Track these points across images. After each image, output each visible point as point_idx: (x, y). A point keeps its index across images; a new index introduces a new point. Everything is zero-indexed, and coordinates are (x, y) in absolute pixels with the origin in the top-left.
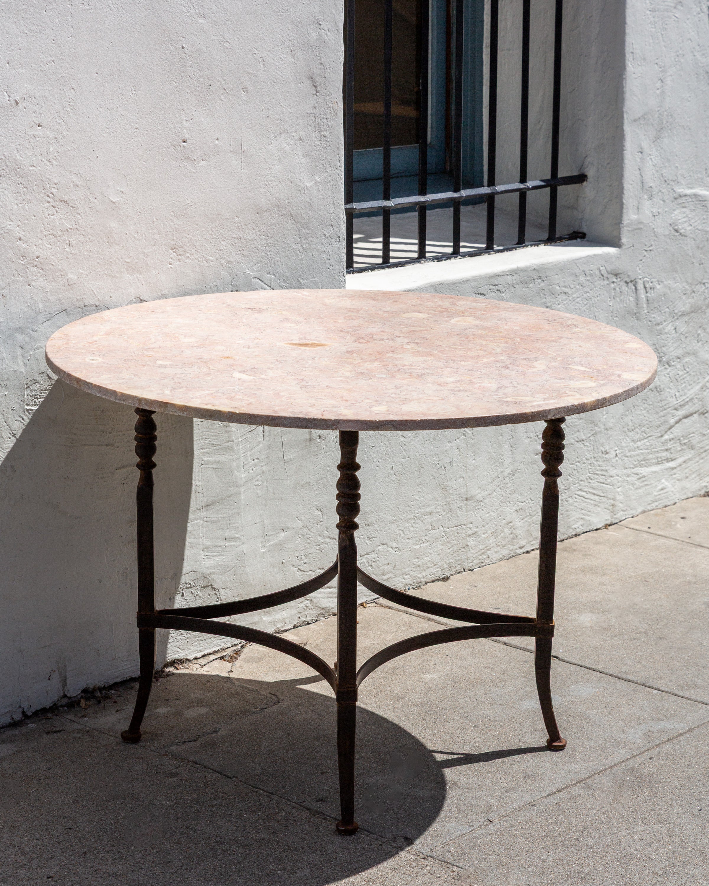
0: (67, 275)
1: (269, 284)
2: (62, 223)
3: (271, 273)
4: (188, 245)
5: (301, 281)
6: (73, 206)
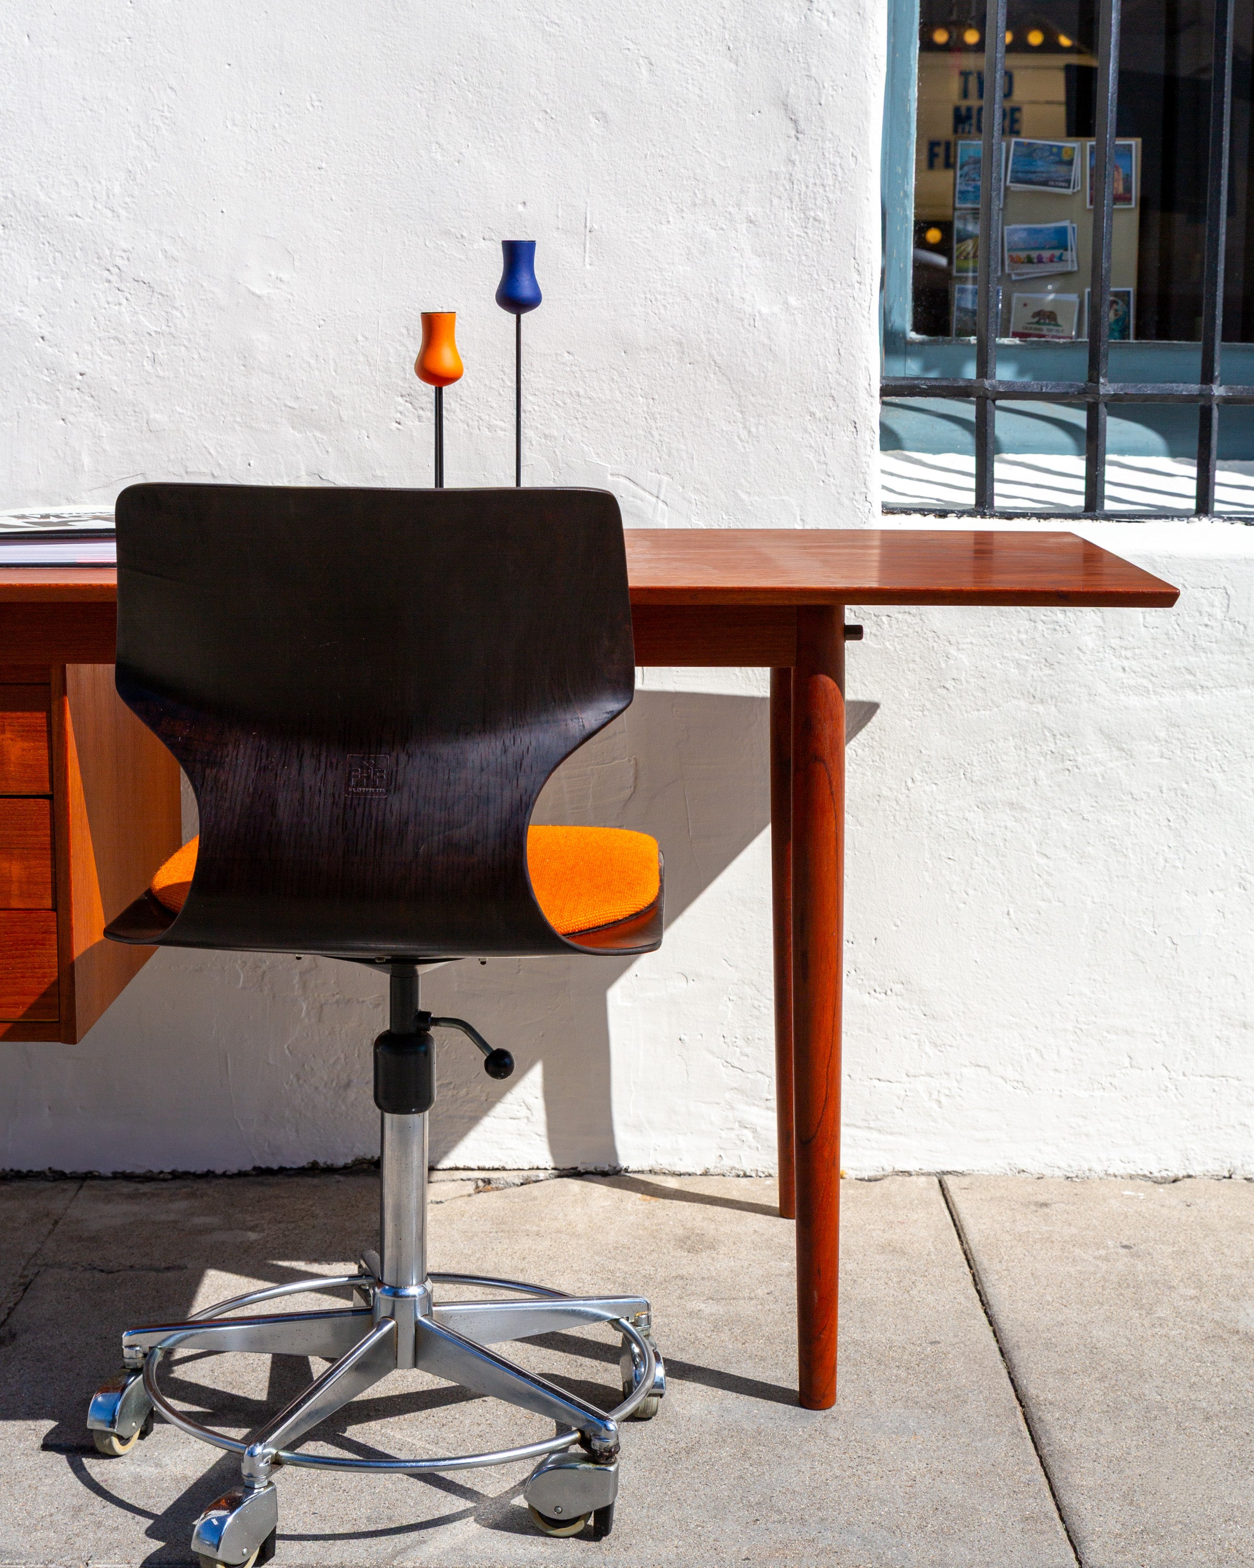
0: (148, 414)
1: (654, 491)
2: (139, 321)
3: (661, 470)
6: (164, 293)
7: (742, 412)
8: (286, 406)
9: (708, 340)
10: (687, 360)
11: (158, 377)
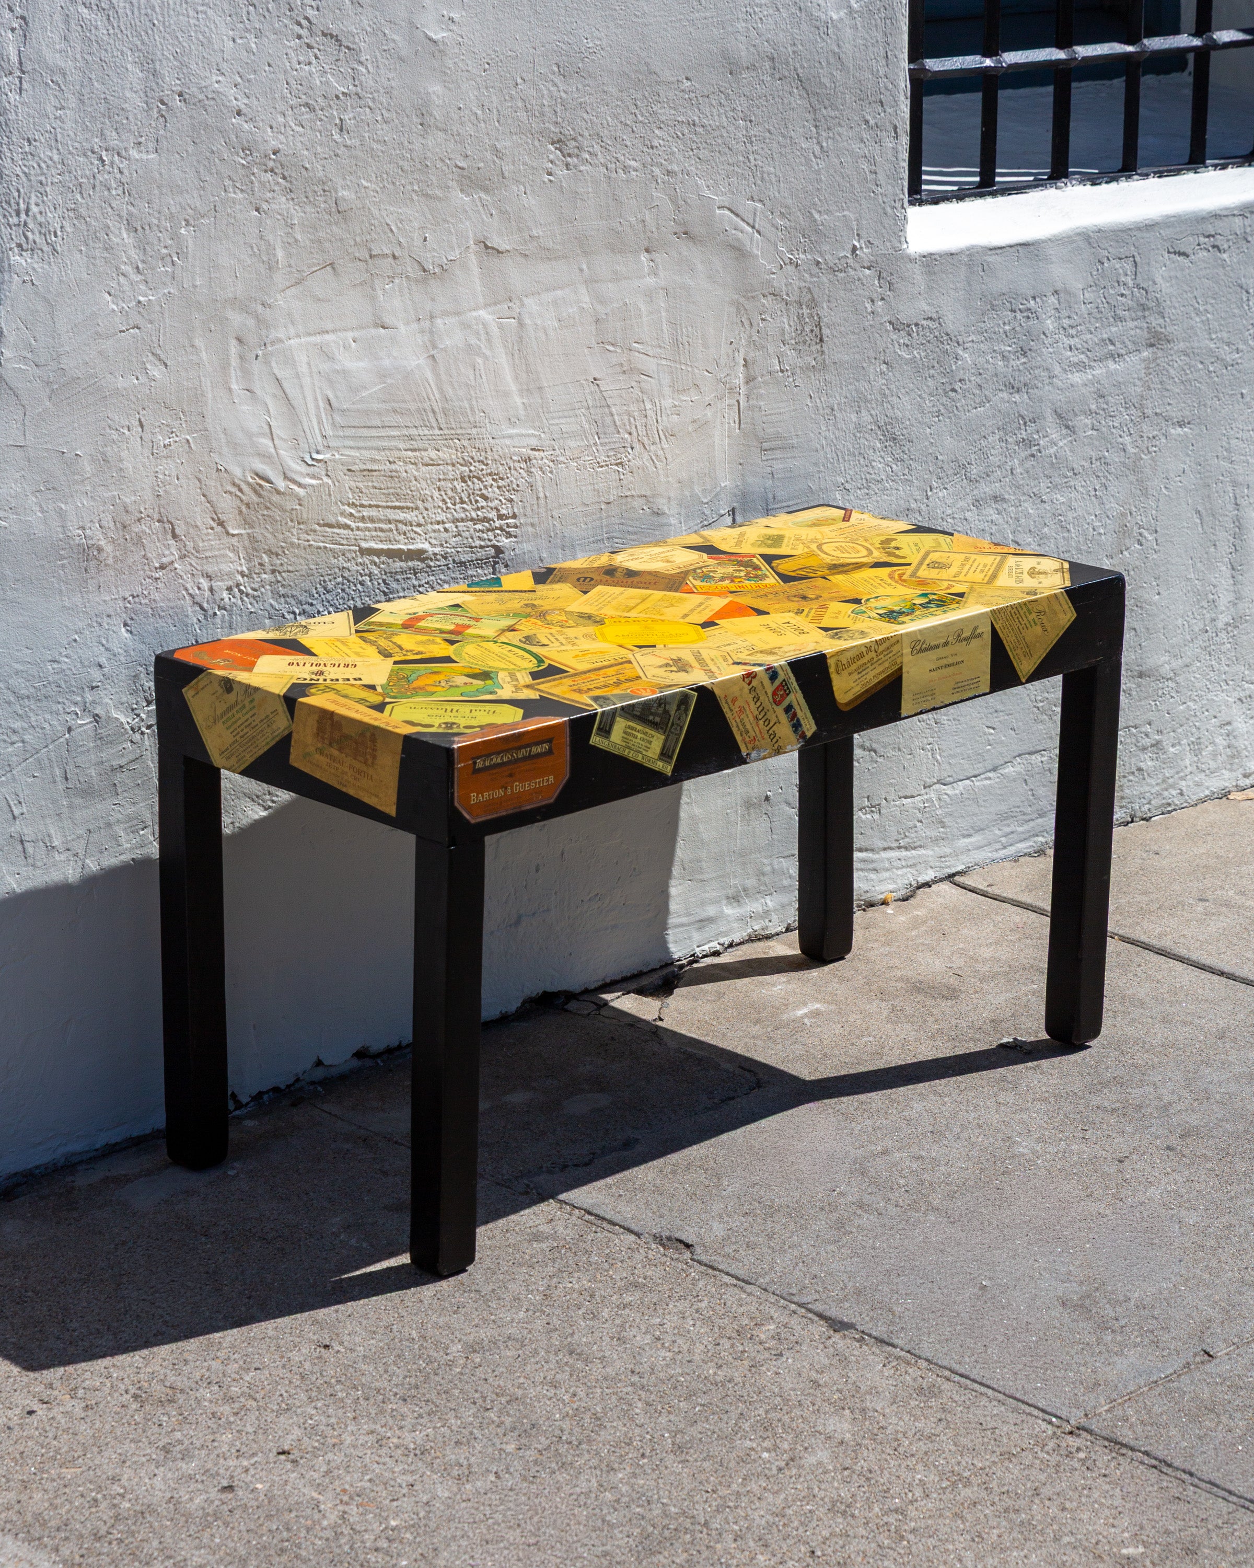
0: (336, 192)
1: (751, 222)
2: (327, 83)
3: (756, 197)
4: (586, 134)
5: (817, 216)
6: (351, 46)
7: (816, 127)
8: (457, 166)
9: (794, 52)
10: (777, 76)
11: (345, 146)
